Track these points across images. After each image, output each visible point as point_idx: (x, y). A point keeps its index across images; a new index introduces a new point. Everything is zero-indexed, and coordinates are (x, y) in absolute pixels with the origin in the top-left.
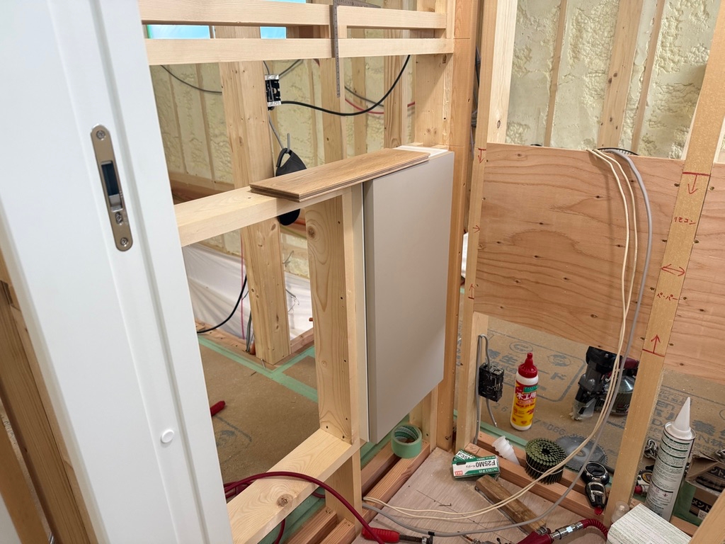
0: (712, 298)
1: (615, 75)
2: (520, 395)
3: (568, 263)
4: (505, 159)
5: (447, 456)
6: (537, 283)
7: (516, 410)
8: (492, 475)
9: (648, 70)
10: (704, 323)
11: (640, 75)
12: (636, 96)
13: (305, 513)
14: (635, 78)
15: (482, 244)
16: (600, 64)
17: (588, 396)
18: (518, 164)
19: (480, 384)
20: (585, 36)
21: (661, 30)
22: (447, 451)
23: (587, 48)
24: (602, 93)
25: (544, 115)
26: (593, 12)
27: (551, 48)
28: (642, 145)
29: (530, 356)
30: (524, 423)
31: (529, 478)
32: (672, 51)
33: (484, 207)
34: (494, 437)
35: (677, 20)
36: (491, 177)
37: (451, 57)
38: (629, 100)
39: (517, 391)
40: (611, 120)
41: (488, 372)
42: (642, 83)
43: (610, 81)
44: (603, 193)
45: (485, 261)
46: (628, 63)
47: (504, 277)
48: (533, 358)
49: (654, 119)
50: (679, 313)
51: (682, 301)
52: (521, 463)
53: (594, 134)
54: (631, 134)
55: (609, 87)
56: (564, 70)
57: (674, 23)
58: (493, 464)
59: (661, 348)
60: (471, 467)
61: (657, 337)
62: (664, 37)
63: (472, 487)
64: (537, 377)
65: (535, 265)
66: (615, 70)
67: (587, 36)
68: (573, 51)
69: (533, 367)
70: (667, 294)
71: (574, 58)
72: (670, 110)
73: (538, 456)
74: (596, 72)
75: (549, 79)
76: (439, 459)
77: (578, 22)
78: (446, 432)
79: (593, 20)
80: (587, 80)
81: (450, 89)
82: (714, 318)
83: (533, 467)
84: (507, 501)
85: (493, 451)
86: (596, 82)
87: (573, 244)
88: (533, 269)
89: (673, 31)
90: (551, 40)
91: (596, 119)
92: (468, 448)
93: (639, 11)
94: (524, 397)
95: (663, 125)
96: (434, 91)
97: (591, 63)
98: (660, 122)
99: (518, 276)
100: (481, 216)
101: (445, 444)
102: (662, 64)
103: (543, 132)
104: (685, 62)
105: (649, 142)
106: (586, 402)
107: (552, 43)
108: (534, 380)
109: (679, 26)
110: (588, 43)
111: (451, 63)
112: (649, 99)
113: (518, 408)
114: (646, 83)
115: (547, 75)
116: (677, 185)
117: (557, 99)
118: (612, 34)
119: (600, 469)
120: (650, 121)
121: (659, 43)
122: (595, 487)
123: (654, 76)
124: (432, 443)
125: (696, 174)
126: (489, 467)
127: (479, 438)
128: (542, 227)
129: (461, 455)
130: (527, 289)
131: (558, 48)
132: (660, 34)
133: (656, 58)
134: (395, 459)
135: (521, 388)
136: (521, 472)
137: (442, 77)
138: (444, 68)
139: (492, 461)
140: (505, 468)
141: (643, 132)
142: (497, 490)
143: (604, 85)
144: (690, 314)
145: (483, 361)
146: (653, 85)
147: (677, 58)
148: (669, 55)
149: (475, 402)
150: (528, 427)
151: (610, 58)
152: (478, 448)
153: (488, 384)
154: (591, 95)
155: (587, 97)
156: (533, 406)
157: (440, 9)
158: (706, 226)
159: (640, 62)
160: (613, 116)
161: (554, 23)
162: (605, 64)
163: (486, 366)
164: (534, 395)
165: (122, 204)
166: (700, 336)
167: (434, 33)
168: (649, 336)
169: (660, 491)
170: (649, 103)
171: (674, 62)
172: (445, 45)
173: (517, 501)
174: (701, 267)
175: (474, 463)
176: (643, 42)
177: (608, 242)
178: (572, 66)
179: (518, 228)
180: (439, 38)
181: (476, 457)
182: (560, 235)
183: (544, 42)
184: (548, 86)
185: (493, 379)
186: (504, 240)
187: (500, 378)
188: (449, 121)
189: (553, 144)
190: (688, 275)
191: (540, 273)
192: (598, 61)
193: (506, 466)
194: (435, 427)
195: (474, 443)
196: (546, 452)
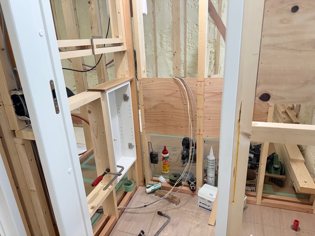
0: (211, 115)
1: (175, 52)
2: (164, 161)
3: (172, 112)
4: (148, 82)
5: (144, 188)
6: (164, 120)
7: (163, 167)
8: (160, 189)
9: (185, 50)
10: (211, 123)
11: (183, 52)
12: (183, 59)
13: (96, 219)
14: (181, 53)
15: (145, 110)
16: (170, 49)
17: (185, 158)
18: (152, 84)
19: (151, 159)
20: (163, 39)
21: (187, 37)
22: (143, 186)
23: (165, 43)
24: (172, 59)
25: (154, 67)
26: (165, 31)
27: (153, 44)
28: (187, 75)
29: (165, 147)
30: (167, 171)
31: (171, 187)
32: (191, 44)
33: (144, 98)
34: (158, 178)
35: (191, 33)
36: (145, 89)
37: (125, 52)
38: (181, 60)
39: (163, 160)
40: (177, 67)
41: (153, 154)
42: (184, 54)
43: (174, 54)
44: (178, 89)
45: (147, 116)
46: (178, 48)
47: (154, 120)
48: (166, 147)
49: (189, 66)
50: (204, 121)
51: (204, 118)
52: (168, 183)
53: (172, 73)
54: (183, 72)
55: (174, 56)
56: (158, 51)
57: (190, 35)
58: (159, 185)
59: (201, 133)
60: (152, 188)
61: (200, 130)
62: (188, 39)
63: (154, 195)
64: (168, 154)
65: (162, 114)
66: (175, 50)
67: (164, 39)
68: (161, 45)
69: (167, 150)
70: (200, 116)
71: (161, 47)
72: (194, 63)
73: (173, 178)
74: (169, 51)
75: (154, 55)
76: (141, 189)
77: (160, 35)
78: (142, 180)
79: (165, 34)
80: (166, 54)
81: (127, 62)
82: (213, 121)
83: (172, 182)
84: (166, 195)
85: (159, 181)
86: (170, 55)
87: (172, 106)
88: (162, 115)
89: (190, 37)
90: (153, 41)
91: (172, 68)
92: (150, 183)
93: (179, 31)
94: (165, 161)
95: (193, 68)
96: (122, 63)
97: (167, 48)
98: (191, 67)
99: (158, 119)
100: (144, 101)
101: (142, 184)
102: (189, 48)
103: (155, 73)
104: (196, 47)
105: (189, 74)
106: (184, 160)
107: (153, 42)
108: (167, 155)
109: (192, 36)
110: (165, 42)
111: (126, 53)
112: (187, 60)
113: (164, 166)
114: (185, 54)
115: (153, 53)
116: (197, 85)
117: (158, 61)
118: (172, 38)
119: (193, 179)
120: (188, 67)
121: (187, 41)
122: (192, 185)
123: (187, 52)
124: (137, 184)
125: (201, 81)
126: (158, 186)
127: (153, 179)
128: (163, 102)
129: (148, 186)
130: (161, 123)
131: (155, 44)
132: (187, 38)
133: (187, 46)
134: (125, 193)
135: (164, 158)
136: (169, 186)
137: (124, 58)
138: (124, 55)
139: (159, 184)
140: (164, 186)
141: (187, 71)
142: (162, 193)
143: (172, 56)
144: (207, 121)
145: (151, 151)
146: (187, 55)
147: (193, 46)
148: (190, 45)
149: (150, 166)
150: (168, 172)
151: (173, 46)
152: (153, 182)
153: (153, 158)
154: (169, 59)
155: (168, 60)
156: (169, 164)
157: (120, 37)
158: (206, 95)
159: (182, 47)
160: (177, 66)
161: (153, 35)
162: (172, 49)
163: (152, 152)
164: (168, 160)
165: (57, 101)
166: (210, 127)
167: (119, 44)
168: (198, 130)
169: (210, 178)
170: (187, 61)
171: (192, 47)
172: (124, 48)
173: (170, 194)
174: (207, 107)
175: (153, 186)
176: (182, 41)
177: (182, 104)
178: (161, 50)
179: (155, 103)
180: (121, 46)
181: (153, 185)
182: (168, 104)
183: (150, 41)
184: (154, 57)
185: (155, 156)
186: (152, 108)
187: (157, 155)
188: (128, 72)
189: (159, 77)
190: (204, 110)
191: (164, 117)
192: (169, 47)
193: (164, 185)
194: (138, 179)
195: (152, 181)
196: (175, 176)
